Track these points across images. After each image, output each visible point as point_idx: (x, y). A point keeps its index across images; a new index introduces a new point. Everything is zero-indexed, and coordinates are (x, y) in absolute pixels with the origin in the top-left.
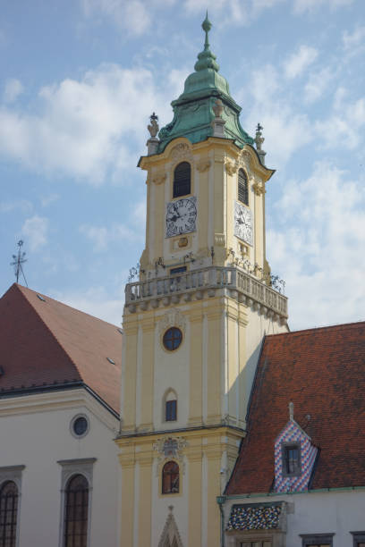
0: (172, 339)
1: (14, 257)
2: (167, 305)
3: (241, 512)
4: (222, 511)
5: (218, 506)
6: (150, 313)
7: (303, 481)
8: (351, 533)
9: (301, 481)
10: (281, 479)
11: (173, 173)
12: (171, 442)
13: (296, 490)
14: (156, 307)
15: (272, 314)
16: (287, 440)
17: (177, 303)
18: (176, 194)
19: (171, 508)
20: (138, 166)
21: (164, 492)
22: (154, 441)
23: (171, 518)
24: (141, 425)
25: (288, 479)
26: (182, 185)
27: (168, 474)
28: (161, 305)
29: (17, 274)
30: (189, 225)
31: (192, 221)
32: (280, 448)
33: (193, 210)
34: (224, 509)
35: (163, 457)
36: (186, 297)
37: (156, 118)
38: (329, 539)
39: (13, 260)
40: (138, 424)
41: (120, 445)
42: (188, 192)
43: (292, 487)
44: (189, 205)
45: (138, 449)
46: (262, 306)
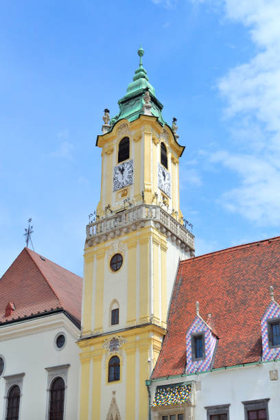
0: (116, 262)
1: (26, 230)
2: (112, 238)
3: (163, 391)
4: (149, 392)
5: (146, 387)
6: (102, 245)
7: (207, 363)
8: (243, 403)
9: (205, 363)
10: (191, 363)
11: (118, 146)
12: (115, 341)
13: (202, 371)
14: (106, 241)
15: (184, 246)
16: (195, 331)
17: (119, 235)
18: (120, 160)
19: (114, 393)
20: (97, 145)
21: (110, 381)
22: (103, 342)
23: (114, 401)
24: (95, 330)
25: (196, 362)
26: (124, 153)
27: (112, 366)
28: (109, 238)
29: (27, 241)
30: (128, 180)
31: (130, 177)
32: (190, 338)
33: (130, 169)
34: (151, 390)
35: (109, 353)
36: (125, 230)
37: (108, 112)
38: (227, 409)
39: (25, 232)
40: (92, 330)
41: (81, 347)
42: (127, 157)
43: (198, 369)
44: (129, 166)
45: (92, 348)
46: (178, 238)
